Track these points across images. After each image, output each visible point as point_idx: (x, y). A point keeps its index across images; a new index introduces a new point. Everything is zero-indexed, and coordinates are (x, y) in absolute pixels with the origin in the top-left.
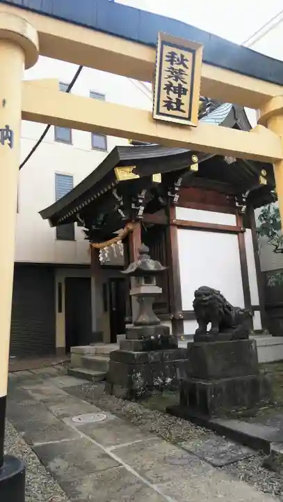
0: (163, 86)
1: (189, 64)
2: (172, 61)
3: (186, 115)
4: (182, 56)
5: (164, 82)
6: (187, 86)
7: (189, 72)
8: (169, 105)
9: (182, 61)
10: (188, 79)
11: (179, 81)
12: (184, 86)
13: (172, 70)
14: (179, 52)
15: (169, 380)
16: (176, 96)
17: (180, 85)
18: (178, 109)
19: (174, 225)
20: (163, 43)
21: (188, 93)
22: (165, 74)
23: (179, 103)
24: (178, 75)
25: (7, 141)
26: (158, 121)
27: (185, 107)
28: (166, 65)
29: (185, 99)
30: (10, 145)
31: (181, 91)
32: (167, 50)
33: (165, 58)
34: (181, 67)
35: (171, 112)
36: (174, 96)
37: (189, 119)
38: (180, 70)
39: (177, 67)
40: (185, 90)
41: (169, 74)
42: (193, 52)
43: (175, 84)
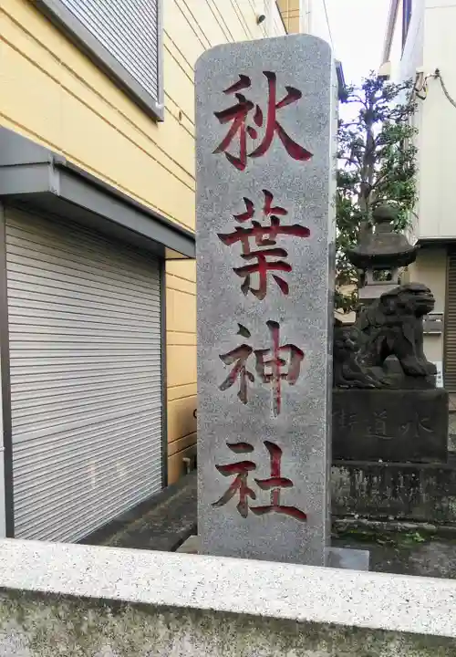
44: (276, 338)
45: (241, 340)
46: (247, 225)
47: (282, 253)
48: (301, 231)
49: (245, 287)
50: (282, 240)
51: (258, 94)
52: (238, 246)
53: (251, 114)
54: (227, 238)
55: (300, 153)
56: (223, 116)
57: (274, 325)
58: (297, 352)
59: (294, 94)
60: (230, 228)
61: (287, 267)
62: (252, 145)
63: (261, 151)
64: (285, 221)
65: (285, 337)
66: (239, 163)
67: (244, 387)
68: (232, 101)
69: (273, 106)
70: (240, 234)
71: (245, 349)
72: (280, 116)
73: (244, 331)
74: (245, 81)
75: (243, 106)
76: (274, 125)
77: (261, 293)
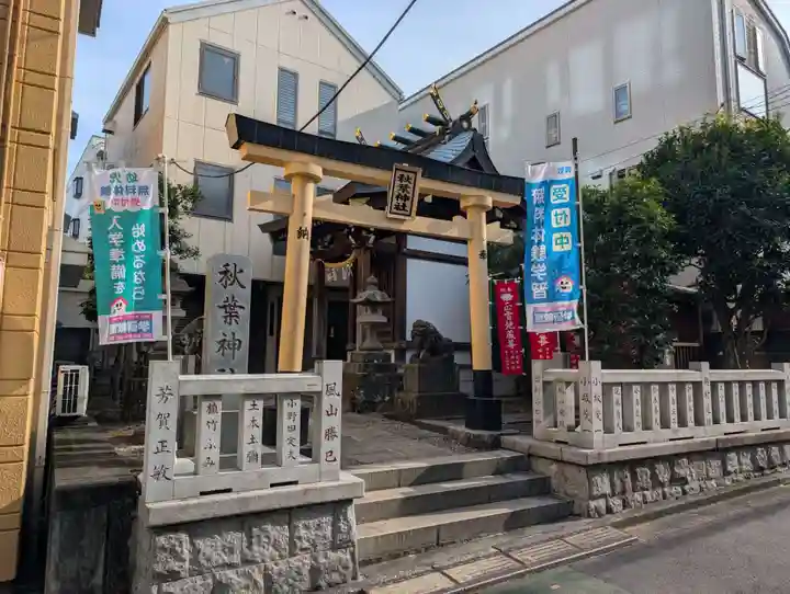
0: (394, 196)
1: (412, 181)
2: (401, 180)
3: (408, 213)
4: (408, 176)
5: (396, 193)
6: (410, 195)
7: (411, 186)
8: (398, 207)
9: (408, 179)
10: (410, 190)
11: (405, 192)
12: (408, 195)
13: (401, 186)
14: (406, 174)
15: (387, 398)
16: (403, 201)
17: (405, 195)
18: (404, 209)
19: (404, 254)
20: (397, 169)
21: (410, 199)
22: (396, 189)
23: (404, 205)
24: (404, 188)
25: (305, 237)
26: (391, 219)
27: (408, 208)
28: (398, 183)
29: (408, 203)
31: (406, 198)
32: (399, 173)
33: (397, 179)
34: (407, 183)
35: (399, 212)
36: (401, 202)
37: (410, 216)
38: (406, 185)
39: (404, 183)
40: (408, 198)
41: (399, 188)
42: (415, 173)
43: (403, 194)
44: (234, 337)
45: (224, 337)
46: (227, 304)
47: (237, 313)
48: (241, 307)
49: (226, 322)
50: (237, 309)
51: (231, 268)
52: (224, 310)
53: (229, 274)
54: (220, 307)
55: (243, 287)
56: (221, 273)
57: (234, 334)
58: (240, 342)
59: (241, 271)
60: (222, 304)
61: (238, 317)
62: (229, 282)
63: (231, 284)
64: (238, 304)
65: (237, 337)
66: (225, 287)
67: (224, 351)
68: (224, 269)
69: (236, 273)
70: (225, 307)
71: (225, 340)
72: (238, 275)
73: (224, 335)
74: (228, 265)
75: (227, 271)
76: (235, 278)
77: (230, 324)
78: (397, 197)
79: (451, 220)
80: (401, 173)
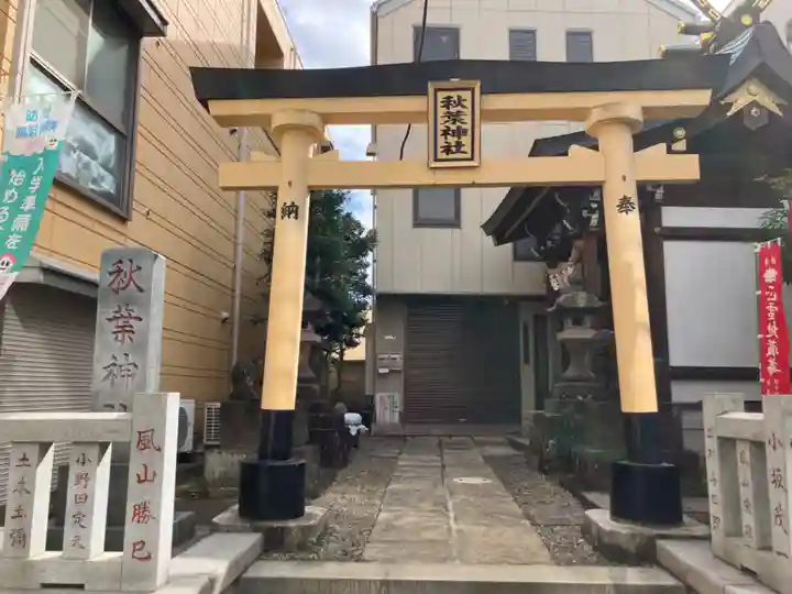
0: (440, 133)
1: (468, 104)
2: (447, 106)
3: (469, 156)
4: (459, 97)
5: (441, 128)
6: (467, 126)
7: (468, 111)
8: (447, 150)
9: (460, 102)
10: (468, 119)
11: (458, 124)
12: (464, 126)
13: (449, 115)
14: (454, 95)
16: (456, 139)
17: (458, 127)
18: (458, 151)
20: (436, 90)
21: (469, 132)
22: (440, 120)
23: (459, 145)
24: (455, 118)
25: (293, 215)
27: (467, 148)
28: (442, 111)
29: (466, 140)
30: (296, 218)
31: (460, 132)
32: (441, 96)
33: (440, 104)
34: (459, 108)
35: (451, 156)
36: (452, 140)
37: (472, 159)
38: (459, 112)
39: (453, 110)
40: (465, 132)
41: (446, 119)
42: (473, 90)
43: (453, 127)
44: (127, 360)
45: (113, 361)
46: (118, 315)
47: (131, 326)
48: (139, 319)
49: (116, 338)
50: (132, 322)
51: (126, 267)
52: (114, 323)
53: (122, 275)
54: (110, 320)
55: (141, 290)
56: (111, 273)
57: (126, 355)
58: (135, 366)
59: (139, 268)
60: (111, 316)
61: (133, 332)
62: (122, 285)
63: (125, 288)
64: (133, 315)
65: (131, 359)
66: (116, 292)
67: (113, 381)
68: (115, 268)
69: (132, 272)
70: (116, 319)
71: (114, 364)
72: (134, 276)
73: (114, 358)
74: (121, 262)
75: (120, 271)
76: (131, 278)
77: (123, 341)
78: (446, 133)
79: (566, 154)
80: (446, 94)
